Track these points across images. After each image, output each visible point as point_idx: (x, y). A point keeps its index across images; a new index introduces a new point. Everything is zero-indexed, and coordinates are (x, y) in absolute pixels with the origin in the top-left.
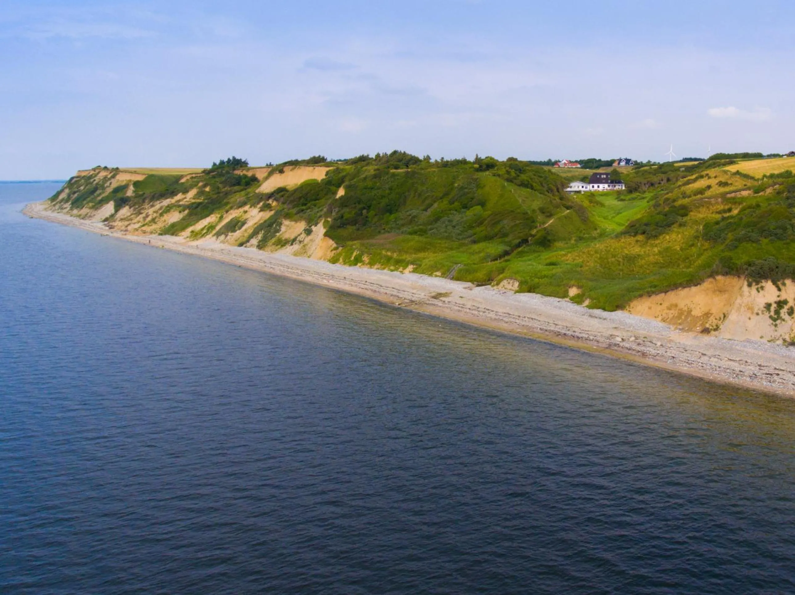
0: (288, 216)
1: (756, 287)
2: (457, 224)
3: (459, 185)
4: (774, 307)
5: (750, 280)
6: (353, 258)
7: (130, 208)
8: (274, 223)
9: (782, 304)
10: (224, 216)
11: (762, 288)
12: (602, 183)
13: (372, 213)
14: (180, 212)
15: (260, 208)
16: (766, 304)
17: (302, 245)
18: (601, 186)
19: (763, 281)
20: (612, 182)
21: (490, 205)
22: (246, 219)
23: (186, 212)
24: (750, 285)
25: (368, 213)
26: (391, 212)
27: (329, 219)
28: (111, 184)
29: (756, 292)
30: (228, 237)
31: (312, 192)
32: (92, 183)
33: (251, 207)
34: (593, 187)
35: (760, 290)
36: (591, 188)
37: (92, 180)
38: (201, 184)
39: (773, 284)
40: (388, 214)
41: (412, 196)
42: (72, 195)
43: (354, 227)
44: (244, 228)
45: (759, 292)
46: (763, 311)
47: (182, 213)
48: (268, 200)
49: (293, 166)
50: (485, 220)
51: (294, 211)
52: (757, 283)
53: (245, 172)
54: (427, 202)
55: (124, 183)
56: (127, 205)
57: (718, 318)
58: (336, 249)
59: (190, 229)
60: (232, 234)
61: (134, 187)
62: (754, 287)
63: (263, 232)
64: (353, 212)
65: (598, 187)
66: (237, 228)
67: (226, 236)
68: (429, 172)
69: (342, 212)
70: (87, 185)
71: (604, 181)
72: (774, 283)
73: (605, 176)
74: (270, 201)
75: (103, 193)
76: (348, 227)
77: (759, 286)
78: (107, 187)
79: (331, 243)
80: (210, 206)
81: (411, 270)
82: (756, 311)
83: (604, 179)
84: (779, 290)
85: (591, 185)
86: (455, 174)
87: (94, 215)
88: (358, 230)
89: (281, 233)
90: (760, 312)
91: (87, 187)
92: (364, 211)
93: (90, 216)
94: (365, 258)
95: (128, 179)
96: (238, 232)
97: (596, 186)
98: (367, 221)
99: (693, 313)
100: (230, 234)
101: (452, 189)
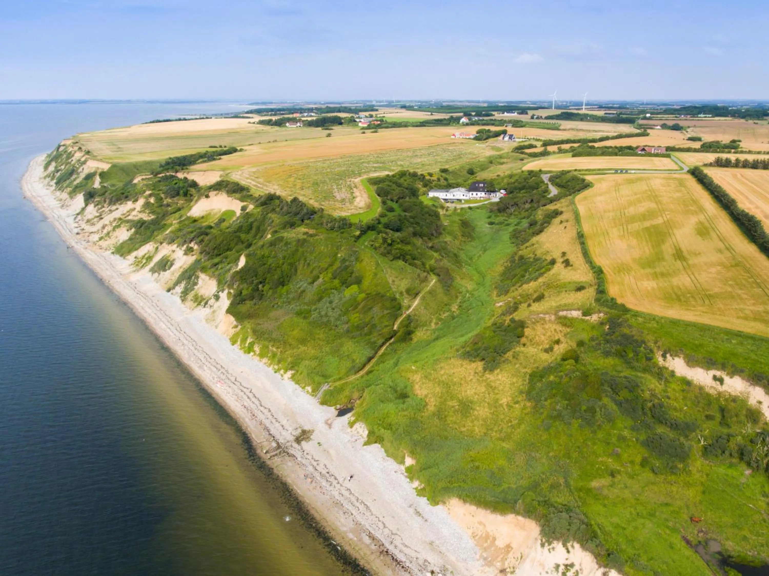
0: (203, 270)
1: (548, 547)
2: (336, 307)
3: (342, 256)
4: (562, 568)
5: (544, 540)
6: (247, 345)
7: (95, 207)
8: (193, 275)
9: (568, 568)
10: (160, 247)
11: (553, 548)
12: (480, 191)
13: (267, 287)
14: (128, 230)
15: (185, 251)
16: (556, 564)
17: (212, 310)
18: (479, 193)
19: (555, 542)
20: (488, 191)
21: (366, 283)
22: (174, 260)
23: (133, 230)
24: (543, 545)
25: (263, 287)
26: (283, 284)
27: (232, 291)
28: (83, 169)
29: (548, 551)
30: (161, 275)
31: (225, 242)
32: (70, 163)
33: (177, 247)
34: (472, 194)
35: (551, 550)
36: (471, 196)
37: (70, 160)
38: (148, 193)
39: (564, 547)
40: (281, 287)
41: (301, 265)
42: (56, 174)
43: (252, 302)
44: (172, 269)
45: (550, 552)
46: (552, 571)
47: (130, 231)
48: (190, 243)
49: (217, 192)
50: (359, 304)
51: (209, 264)
52: (549, 544)
53: (185, 175)
54: (315, 273)
55: (92, 171)
56: (93, 202)
57: (516, 557)
58: (236, 327)
59: (134, 254)
60: (164, 273)
61: (100, 178)
62: (547, 547)
63: (185, 282)
64: (251, 288)
65: (477, 194)
66: (167, 268)
67: (159, 274)
68: (317, 240)
69: (241, 287)
70: (66, 165)
71: (481, 190)
72: (564, 545)
73: (482, 185)
74: (192, 245)
75: (78, 177)
76: (247, 302)
77: (551, 547)
78: (80, 172)
79: (232, 319)
80: (152, 226)
81: (290, 376)
82: (546, 570)
83: (481, 187)
84: (568, 552)
85: (471, 193)
86: (339, 244)
87: (70, 205)
88: (255, 304)
89: (198, 286)
90: (549, 572)
91: (67, 167)
92: (260, 286)
93: (67, 206)
94: (257, 348)
95: (96, 166)
96: (168, 271)
97: (475, 193)
98: (262, 295)
99: (497, 543)
100: (162, 273)
101: (336, 260)
